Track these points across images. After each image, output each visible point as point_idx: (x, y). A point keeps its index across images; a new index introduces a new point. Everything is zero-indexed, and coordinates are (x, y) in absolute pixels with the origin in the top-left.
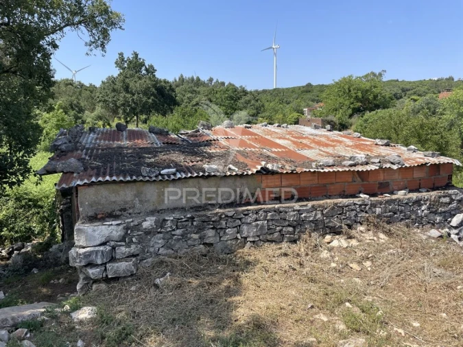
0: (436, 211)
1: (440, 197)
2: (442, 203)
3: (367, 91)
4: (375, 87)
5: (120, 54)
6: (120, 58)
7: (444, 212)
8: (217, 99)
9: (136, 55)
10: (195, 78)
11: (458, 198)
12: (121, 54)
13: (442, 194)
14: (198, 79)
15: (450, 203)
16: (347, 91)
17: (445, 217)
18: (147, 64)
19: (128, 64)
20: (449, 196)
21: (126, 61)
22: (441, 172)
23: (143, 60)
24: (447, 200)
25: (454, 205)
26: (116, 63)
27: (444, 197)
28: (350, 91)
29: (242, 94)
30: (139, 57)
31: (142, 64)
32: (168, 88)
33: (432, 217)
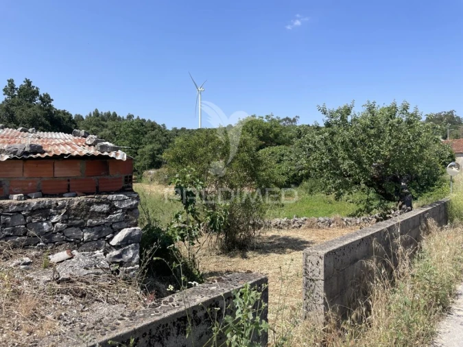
0: (82, 223)
1: (90, 204)
2: (93, 212)
3: (268, 130)
4: (275, 127)
5: (9, 81)
6: (9, 85)
7: (98, 225)
8: (121, 132)
9: (29, 83)
10: (111, 113)
11: (125, 205)
12: (11, 82)
13: (95, 200)
14: (115, 115)
15: (108, 213)
16: (250, 129)
17: (99, 232)
18: (41, 93)
19: (18, 92)
20: (110, 203)
21: (17, 89)
22: (111, 171)
23: (37, 88)
24: (105, 208)
25: (117, 215)
26: (4, 90)
27: (98, 204)
28: (252, 129)
29: (150, 129)
30: (32, 84)
31: (36, 93)
32: (67, 119)
33: (73, 232)
